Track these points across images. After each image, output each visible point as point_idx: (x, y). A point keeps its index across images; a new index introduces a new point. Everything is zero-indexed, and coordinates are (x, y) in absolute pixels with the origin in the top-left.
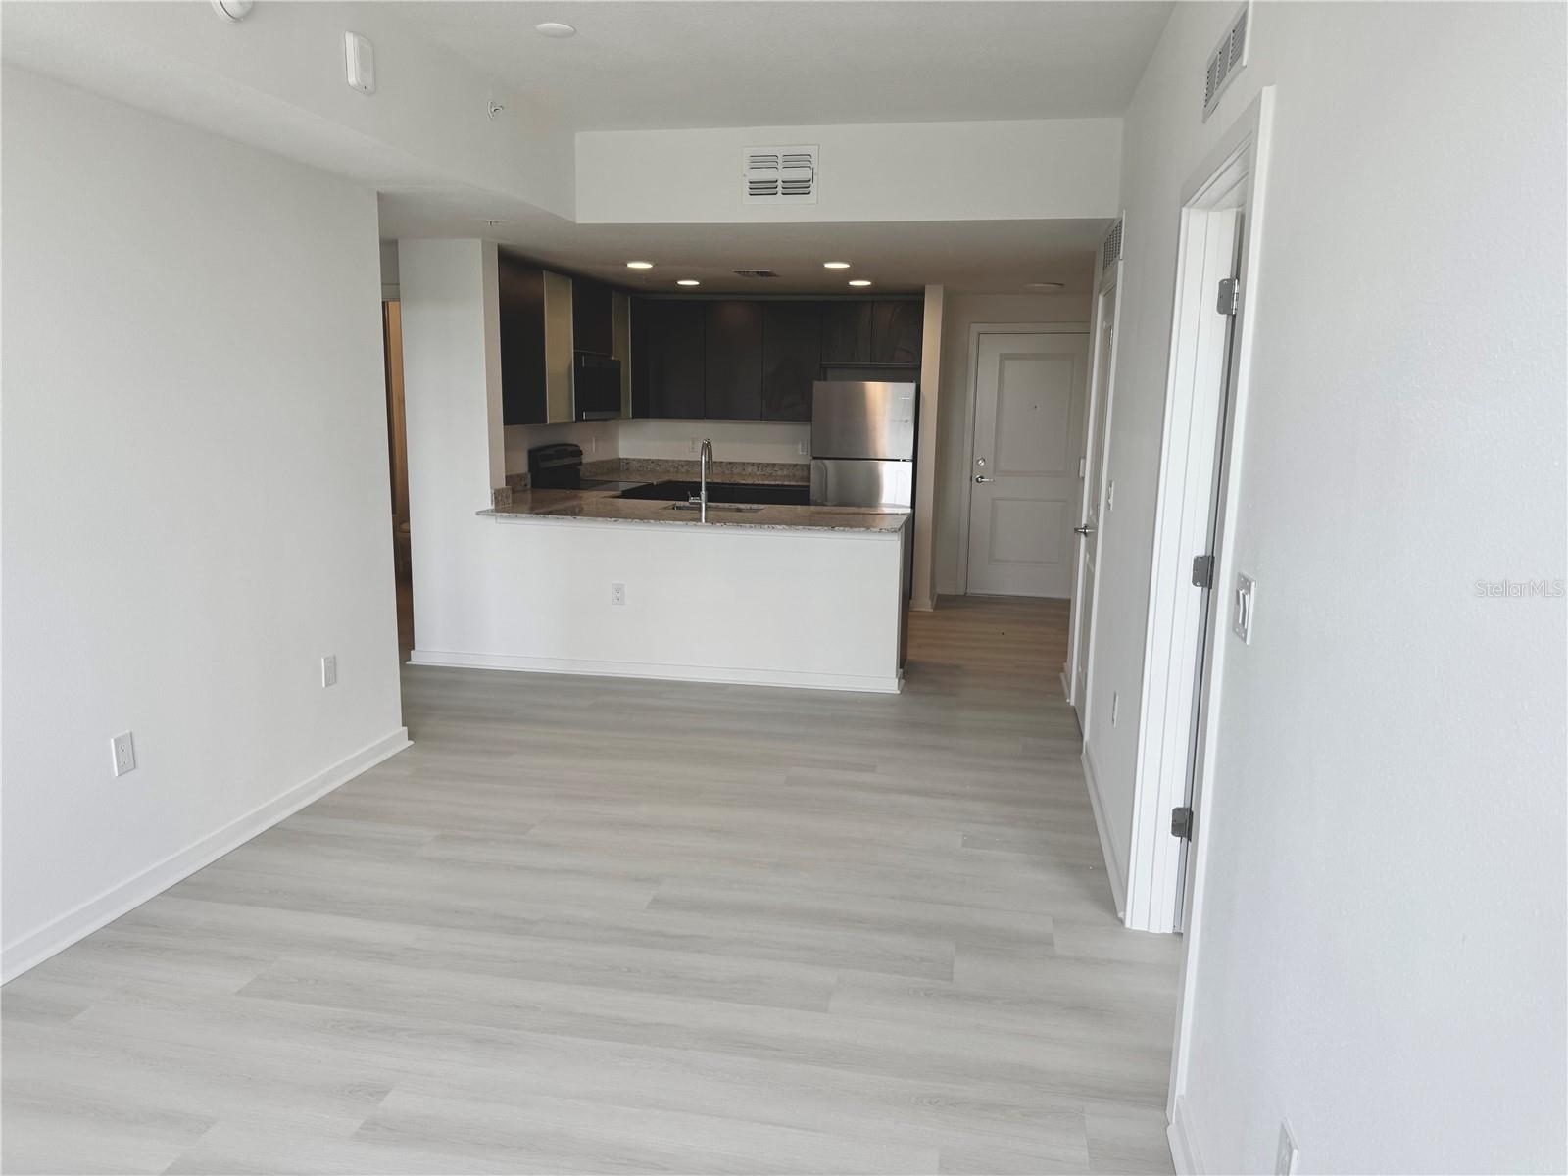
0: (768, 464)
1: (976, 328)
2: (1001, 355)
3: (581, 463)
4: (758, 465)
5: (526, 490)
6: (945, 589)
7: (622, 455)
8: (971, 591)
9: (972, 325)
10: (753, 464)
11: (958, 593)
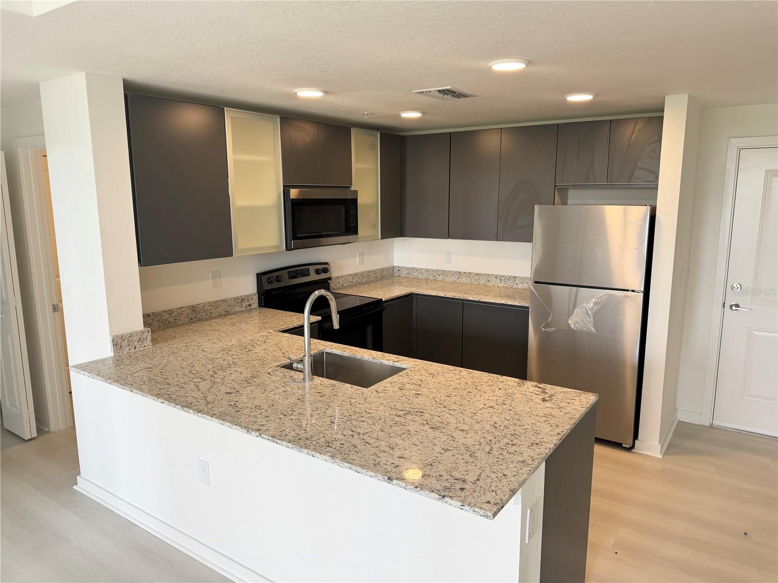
0: (510, 277)
1: (736, 143)
2: (767, 171)
3: (330, 279)
4: (501, 278)
5: (251, 310)
6: (688, 414)
7: (396, 264)
8: (716, 423)
9: (730, 139)
10: (496, 277)
11: (703, 423)
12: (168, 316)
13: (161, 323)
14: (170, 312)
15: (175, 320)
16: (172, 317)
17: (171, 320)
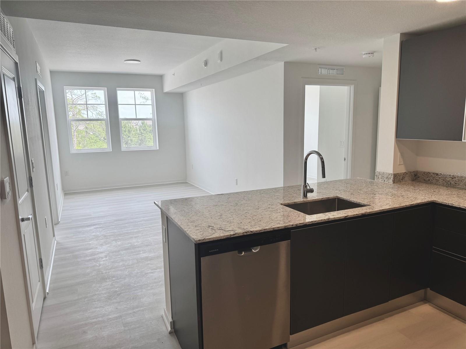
12: (450, 179)
13: (444, 182)
14: (453, 177)
15: (455, 183)
16: (453, 181)
17: (452, 183)
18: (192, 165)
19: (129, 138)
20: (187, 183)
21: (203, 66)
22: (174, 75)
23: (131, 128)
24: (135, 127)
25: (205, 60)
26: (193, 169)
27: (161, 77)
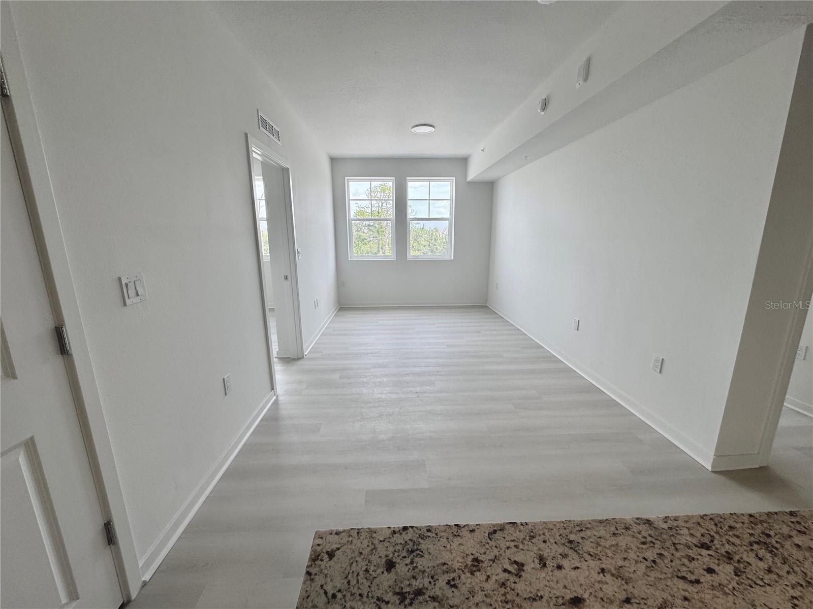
18: (497, 284)
19: (435, 247)
20: (488, 307)
21: (539, 111)
22: (483, 150)
23: (437, 236)
24: (441, 236)
25: (544, 98)
26: (497, 288)
27: (464, 161)
